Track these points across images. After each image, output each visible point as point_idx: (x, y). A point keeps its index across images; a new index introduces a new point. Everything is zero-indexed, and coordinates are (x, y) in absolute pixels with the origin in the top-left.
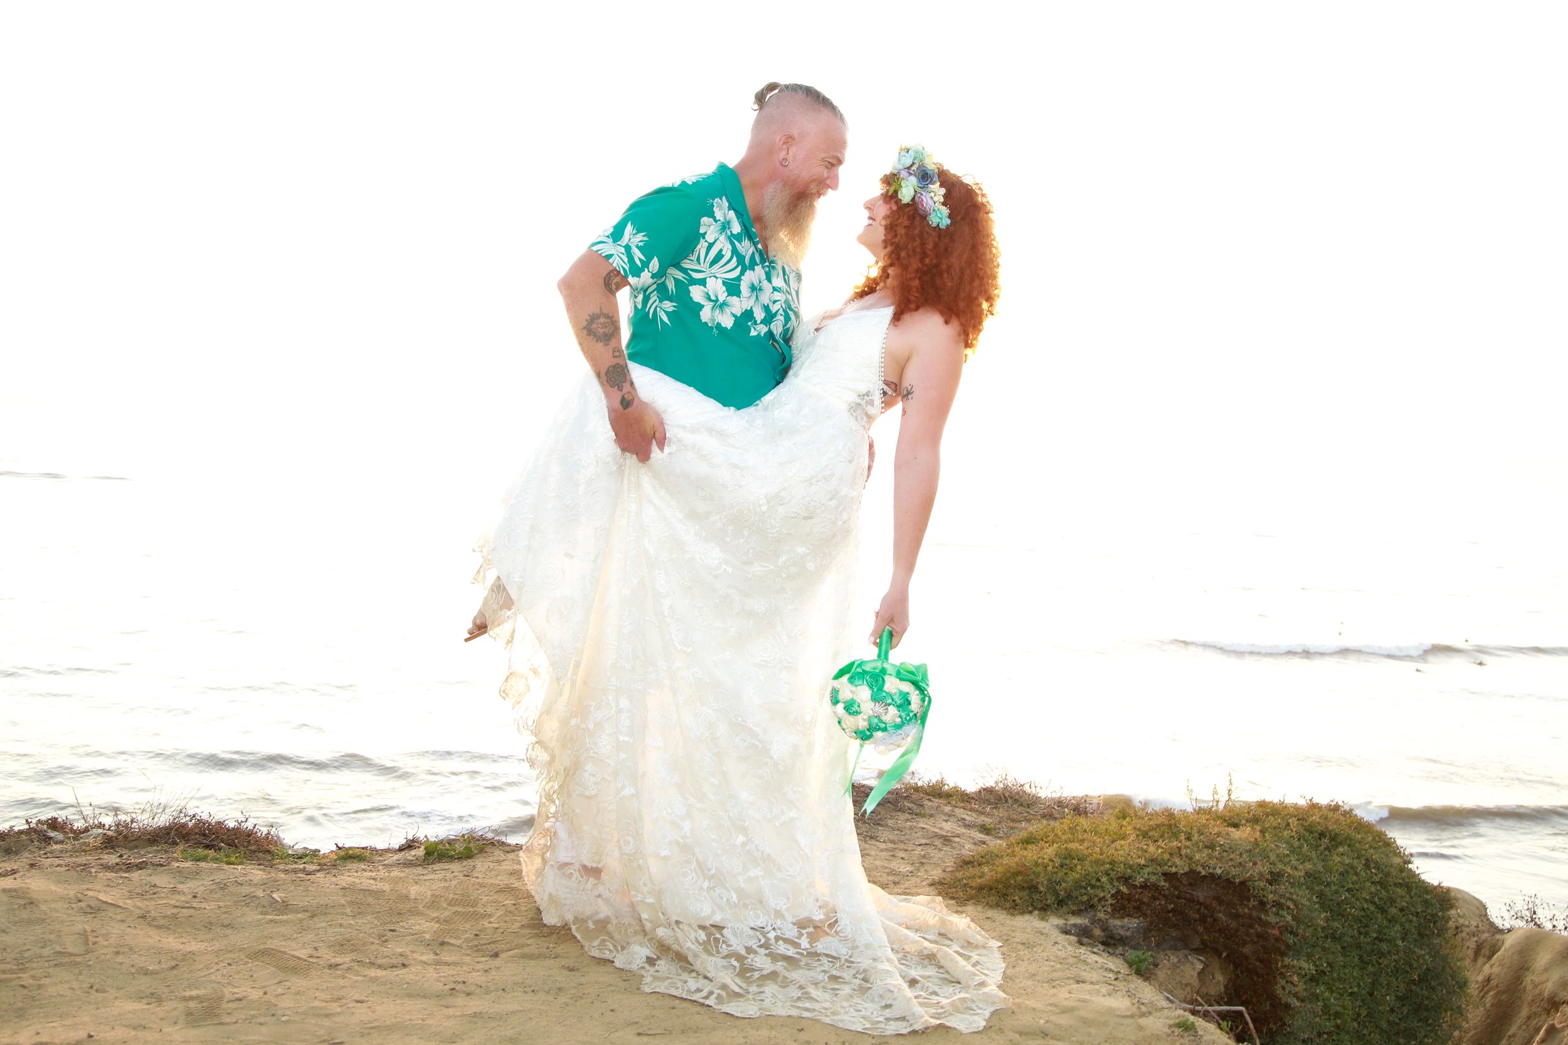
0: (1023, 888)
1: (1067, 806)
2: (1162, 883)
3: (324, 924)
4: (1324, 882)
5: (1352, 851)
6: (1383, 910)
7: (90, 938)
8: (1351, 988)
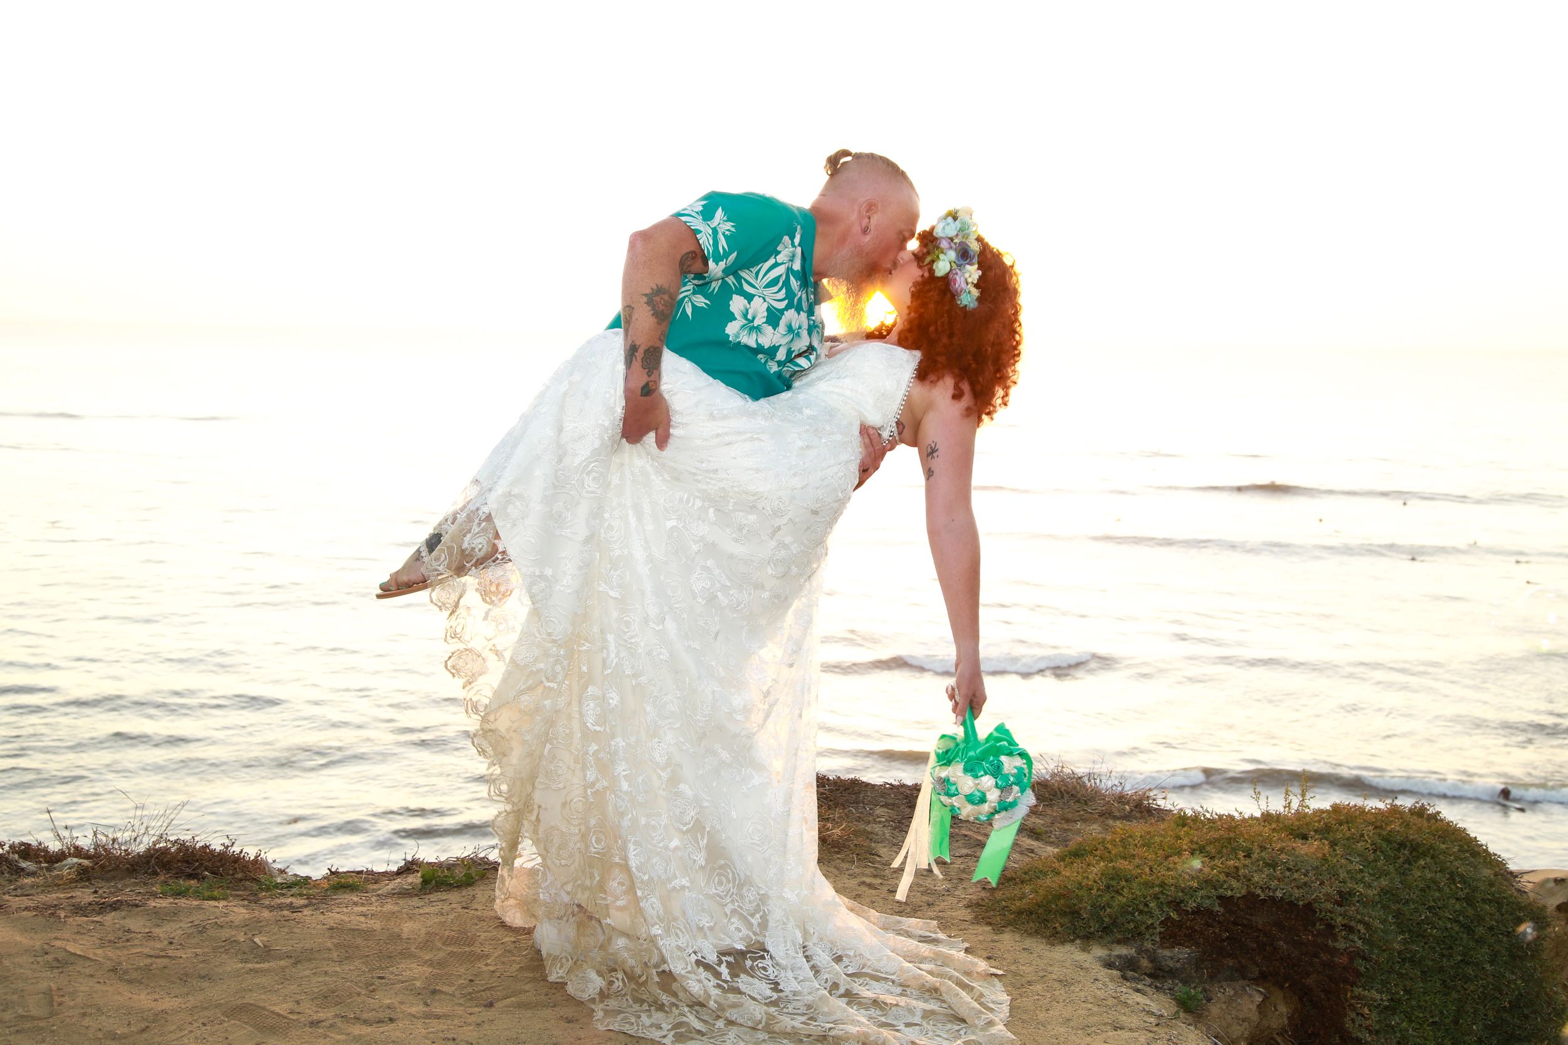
0: (1064, 914)
1: (1128, 803)
2: (1217, 908)
3: (308, 972)
4: (1402, 899)
5: (1436, 864)
6: (1470, 931)
7: (56, 998)
8: (1432, 1017)
